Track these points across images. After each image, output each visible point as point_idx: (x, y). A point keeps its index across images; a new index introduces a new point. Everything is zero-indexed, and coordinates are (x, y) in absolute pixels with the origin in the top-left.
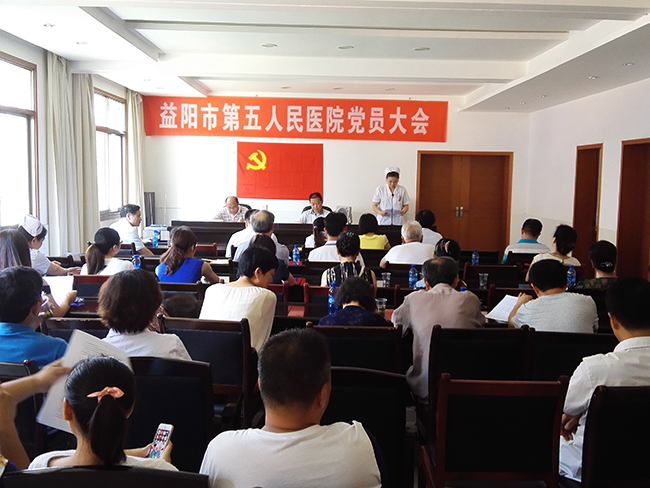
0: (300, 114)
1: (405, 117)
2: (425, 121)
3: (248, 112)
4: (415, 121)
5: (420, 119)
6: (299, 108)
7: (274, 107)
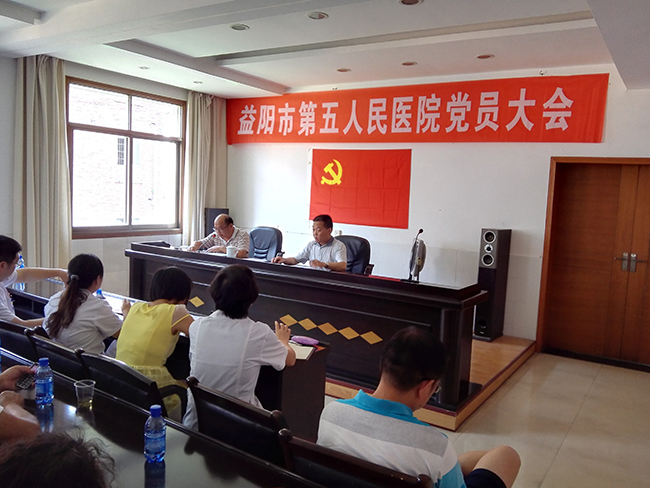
0: (383, 109)
2: (567, 109)
3: (325, 110)
4: (548, 110)
5: (558, 106)
6: (383, 101)
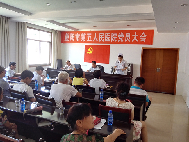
1: (138, 35)
3: (88, 35)
5: (143, 36)
6: (103, 34)
7: (95, 34)
